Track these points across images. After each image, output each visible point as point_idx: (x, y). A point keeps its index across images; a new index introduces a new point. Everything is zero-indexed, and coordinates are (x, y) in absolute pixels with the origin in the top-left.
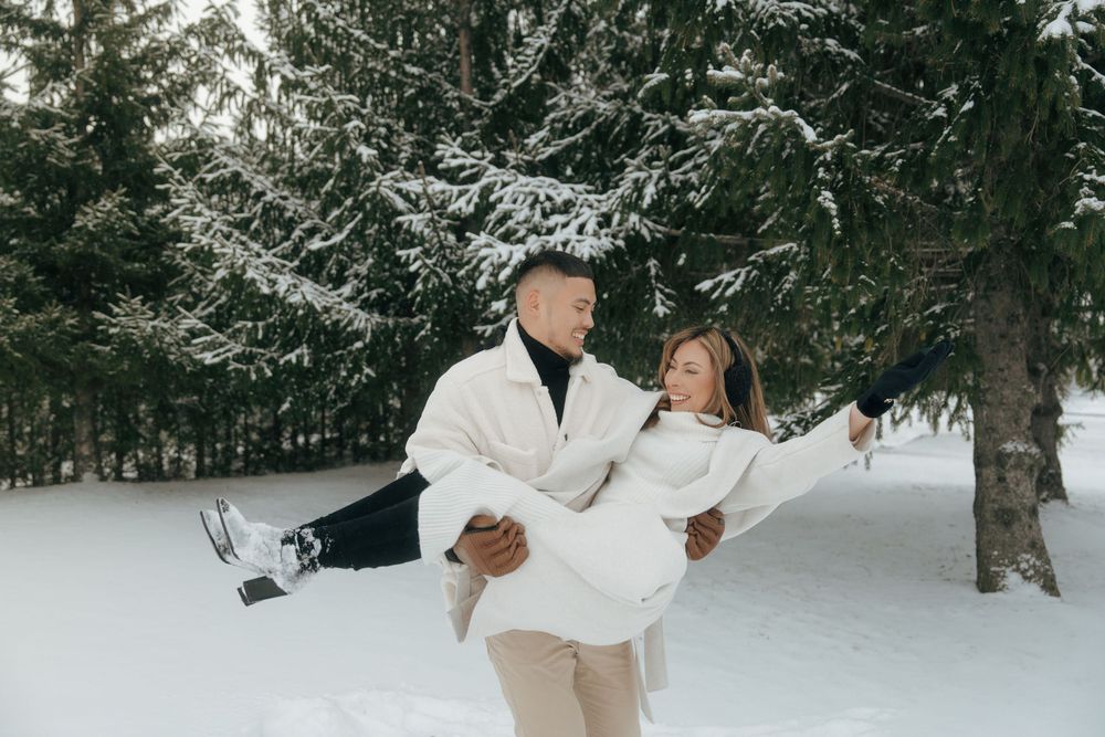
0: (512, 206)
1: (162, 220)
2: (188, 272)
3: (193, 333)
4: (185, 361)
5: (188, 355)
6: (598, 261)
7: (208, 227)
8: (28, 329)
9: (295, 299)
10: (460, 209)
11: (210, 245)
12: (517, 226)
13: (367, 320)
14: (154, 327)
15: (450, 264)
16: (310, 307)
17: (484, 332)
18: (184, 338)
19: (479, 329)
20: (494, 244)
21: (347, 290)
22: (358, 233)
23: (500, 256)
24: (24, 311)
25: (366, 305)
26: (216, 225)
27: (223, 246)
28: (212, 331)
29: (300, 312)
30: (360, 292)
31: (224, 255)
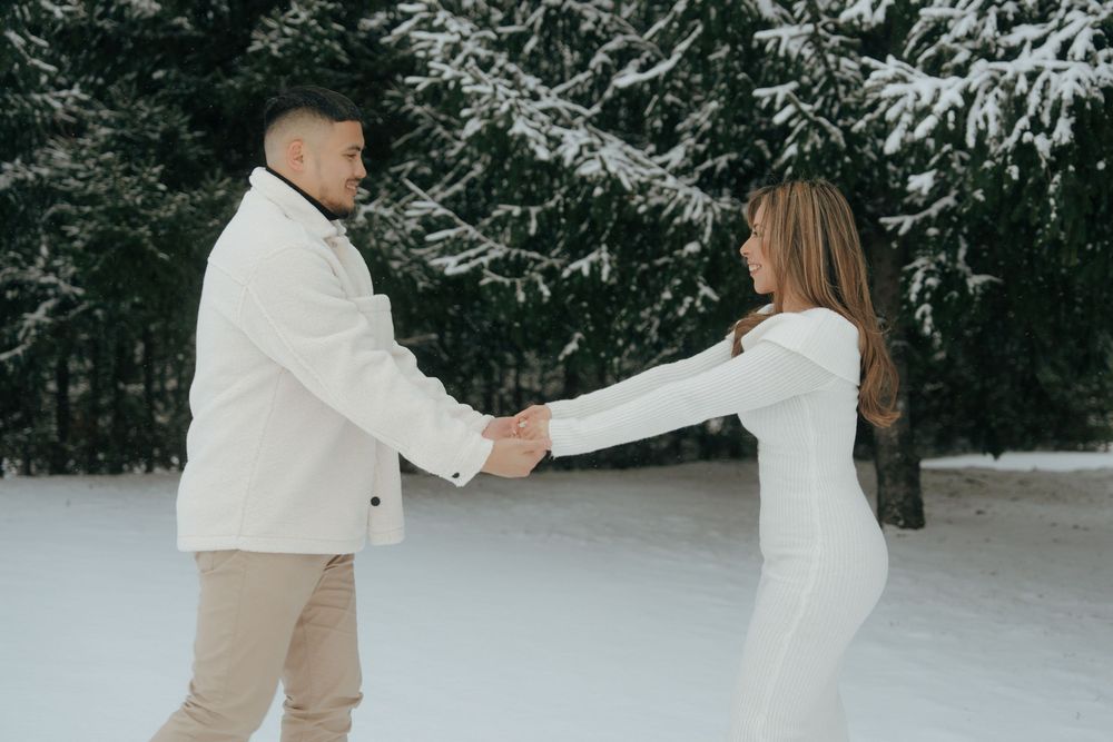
0: (947, 11)
1: (385, 40)
2: (425, 124)
3: (429, 224)
4: (416, 272)
5: (421, 261)
6: (1088, 106)
7: (455, 50)
8: (179, 215)
9: (589, 169)
10: (860, 17)
11: (458, 80)
12: (956, 46)
13: (706, 207)
14: (368, 215)
15: (846, 111)
16: (613, 183)
17: (900, 225)
18: (414, 233)
19: (889, 222)
20: (910, 77)
21: (676, 156)
22: (697, 59)
23: (918, 97)
24: (174, 187)
25: (710, 183)
26: (469, 47)
27: (477, 81)
28: (458, 220)
29: (598, 191)
30: (698, 158)
31: (479, 96)
